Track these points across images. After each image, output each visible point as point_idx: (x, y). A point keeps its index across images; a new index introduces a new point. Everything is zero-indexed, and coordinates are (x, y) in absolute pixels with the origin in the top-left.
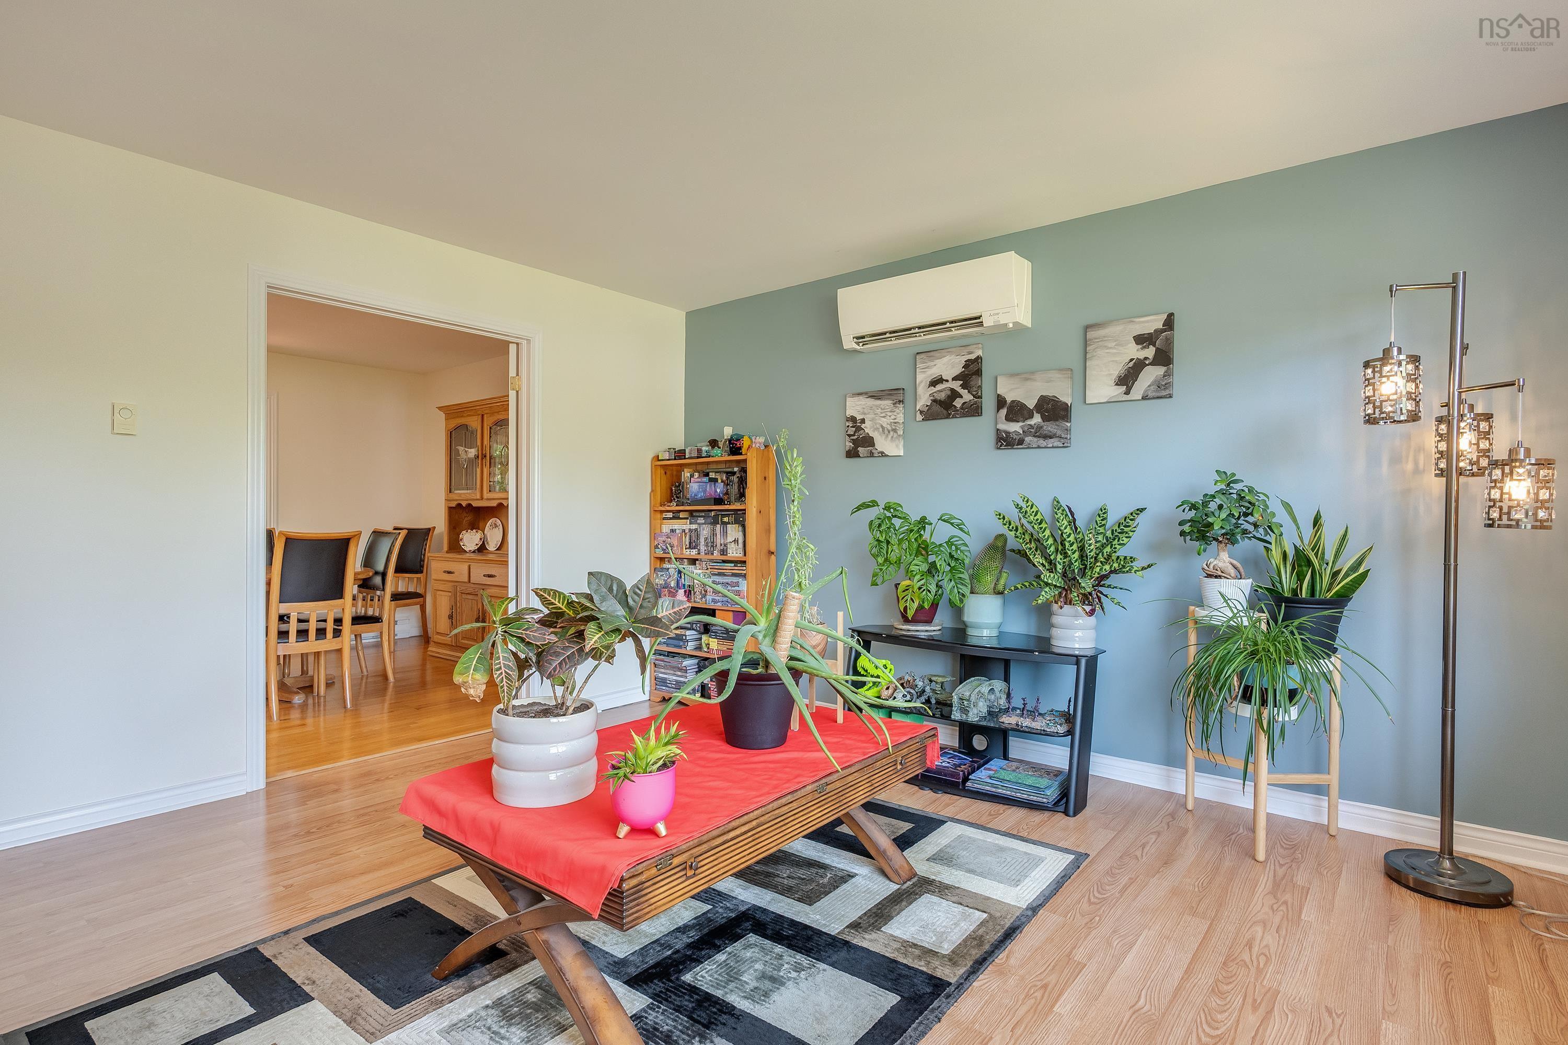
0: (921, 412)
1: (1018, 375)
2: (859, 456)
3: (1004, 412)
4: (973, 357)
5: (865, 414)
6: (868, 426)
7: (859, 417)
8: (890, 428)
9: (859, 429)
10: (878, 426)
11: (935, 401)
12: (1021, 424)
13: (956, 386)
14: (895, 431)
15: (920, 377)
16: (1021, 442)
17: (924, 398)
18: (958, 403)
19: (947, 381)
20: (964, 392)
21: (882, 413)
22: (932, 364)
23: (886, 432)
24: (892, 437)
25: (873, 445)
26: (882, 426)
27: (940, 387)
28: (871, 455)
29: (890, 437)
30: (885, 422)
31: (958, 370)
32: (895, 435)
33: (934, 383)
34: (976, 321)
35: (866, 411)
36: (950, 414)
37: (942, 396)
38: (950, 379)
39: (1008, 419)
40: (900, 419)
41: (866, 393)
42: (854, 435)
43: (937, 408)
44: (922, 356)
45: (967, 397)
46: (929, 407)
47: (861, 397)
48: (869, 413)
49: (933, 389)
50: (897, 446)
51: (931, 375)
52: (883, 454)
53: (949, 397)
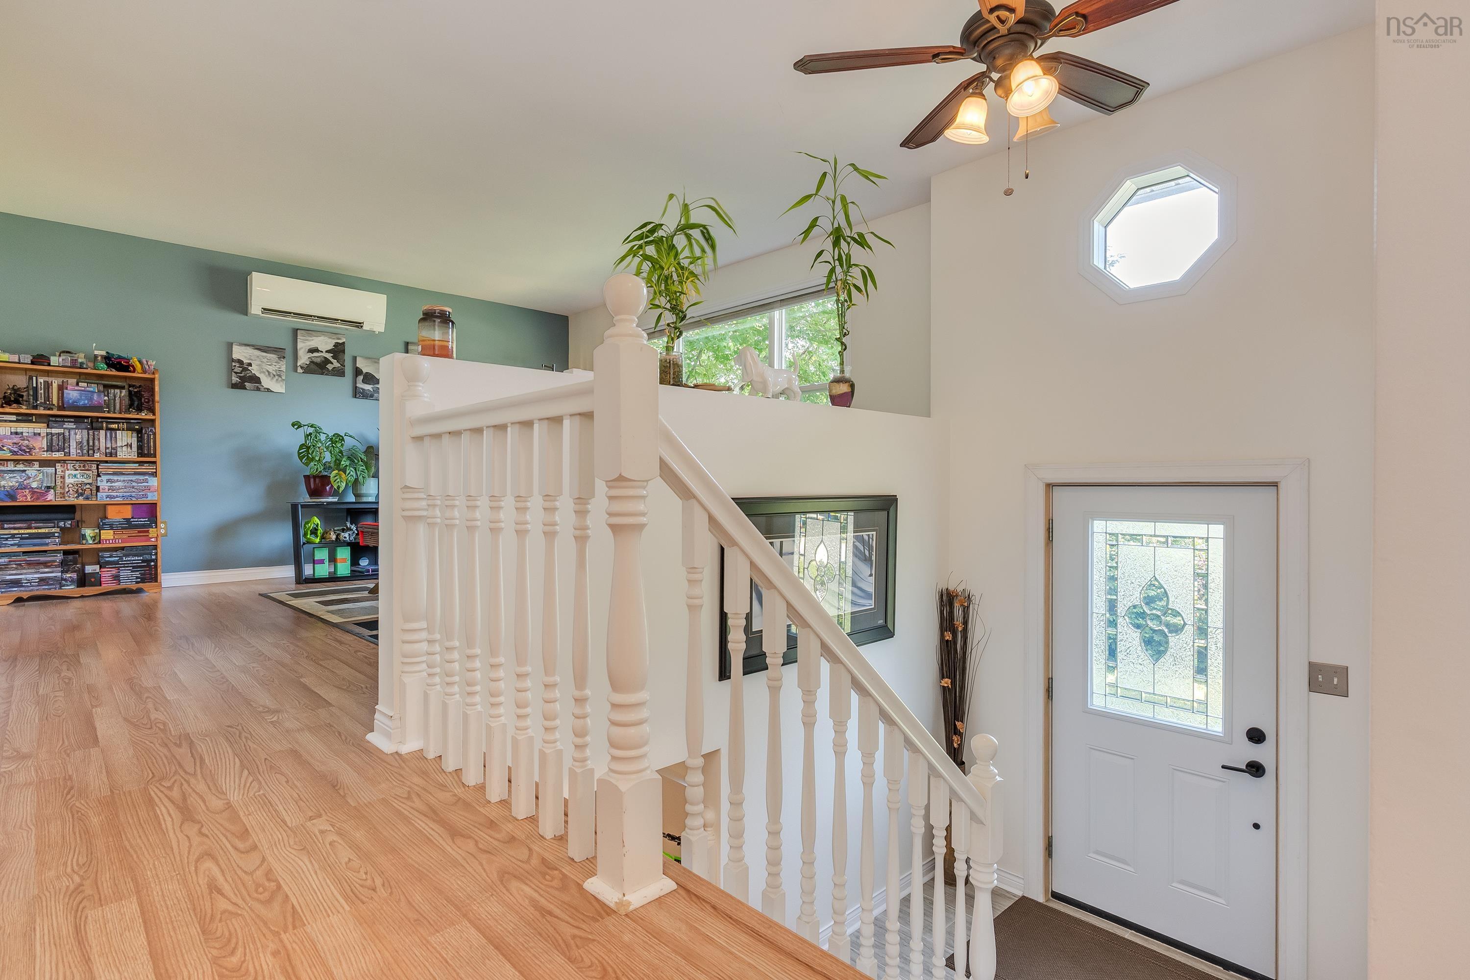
0: (302, 368)
1: (370, 358)
2: (246, 389)
3: (361, 378)
4: (340, 341)
5: (252, 360)
6: (255, 369)
7: (246, 361)
8: (275, 373)
9: (246, 369)
10: (264, 370)
11: (312, 362)
12: (372, 386)
13: (329, 356)
14: (280, 376)
15: (300, 345)
16: (372, 396)
17: (304, 359)
18: (330, 367)
19: (322, 352)
20: (334, 361)
21: (267, 362)
22: (310, 338)
23: (272, 376)
24: (277, 380)
25: (260, 382)
26: (268, 371)
27: (316, 354)
28: (258, 389)
29: (275, 379)
30: (271, 369)
31: (330, 346)
32: (280, 379)
33: (312, 351)
34: (359, 325)
35: (252, 358)
36: (324, 373)
37: (318, 360)
38: (324, 351)
39: (364, 381)
40: (283, 368)
41: (253, 346)
42: (241, 373)
43: (313, 366)
44: (303, 332)
45: (336, 364)
46: (308, 366)
47: (248, 348)
48: (255, 360)
49: (311, 355)
50: (281, 386)
51: (310, 345)
52: (268, 390)
53: (323, 362)
